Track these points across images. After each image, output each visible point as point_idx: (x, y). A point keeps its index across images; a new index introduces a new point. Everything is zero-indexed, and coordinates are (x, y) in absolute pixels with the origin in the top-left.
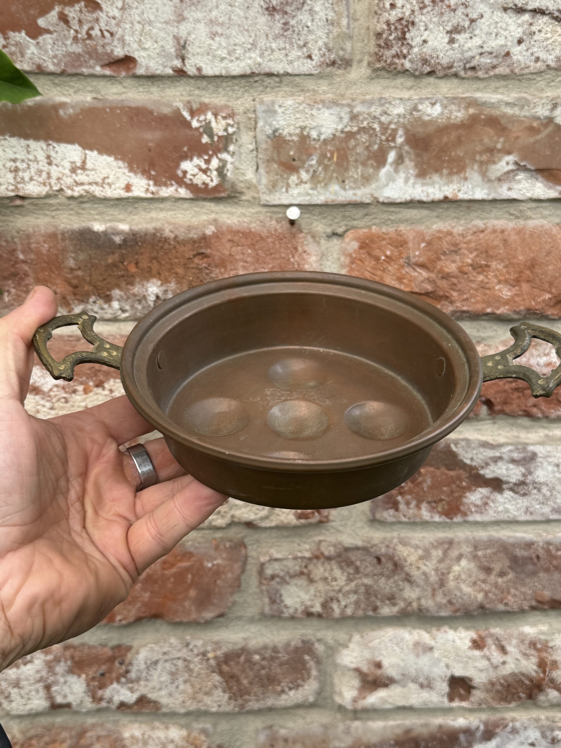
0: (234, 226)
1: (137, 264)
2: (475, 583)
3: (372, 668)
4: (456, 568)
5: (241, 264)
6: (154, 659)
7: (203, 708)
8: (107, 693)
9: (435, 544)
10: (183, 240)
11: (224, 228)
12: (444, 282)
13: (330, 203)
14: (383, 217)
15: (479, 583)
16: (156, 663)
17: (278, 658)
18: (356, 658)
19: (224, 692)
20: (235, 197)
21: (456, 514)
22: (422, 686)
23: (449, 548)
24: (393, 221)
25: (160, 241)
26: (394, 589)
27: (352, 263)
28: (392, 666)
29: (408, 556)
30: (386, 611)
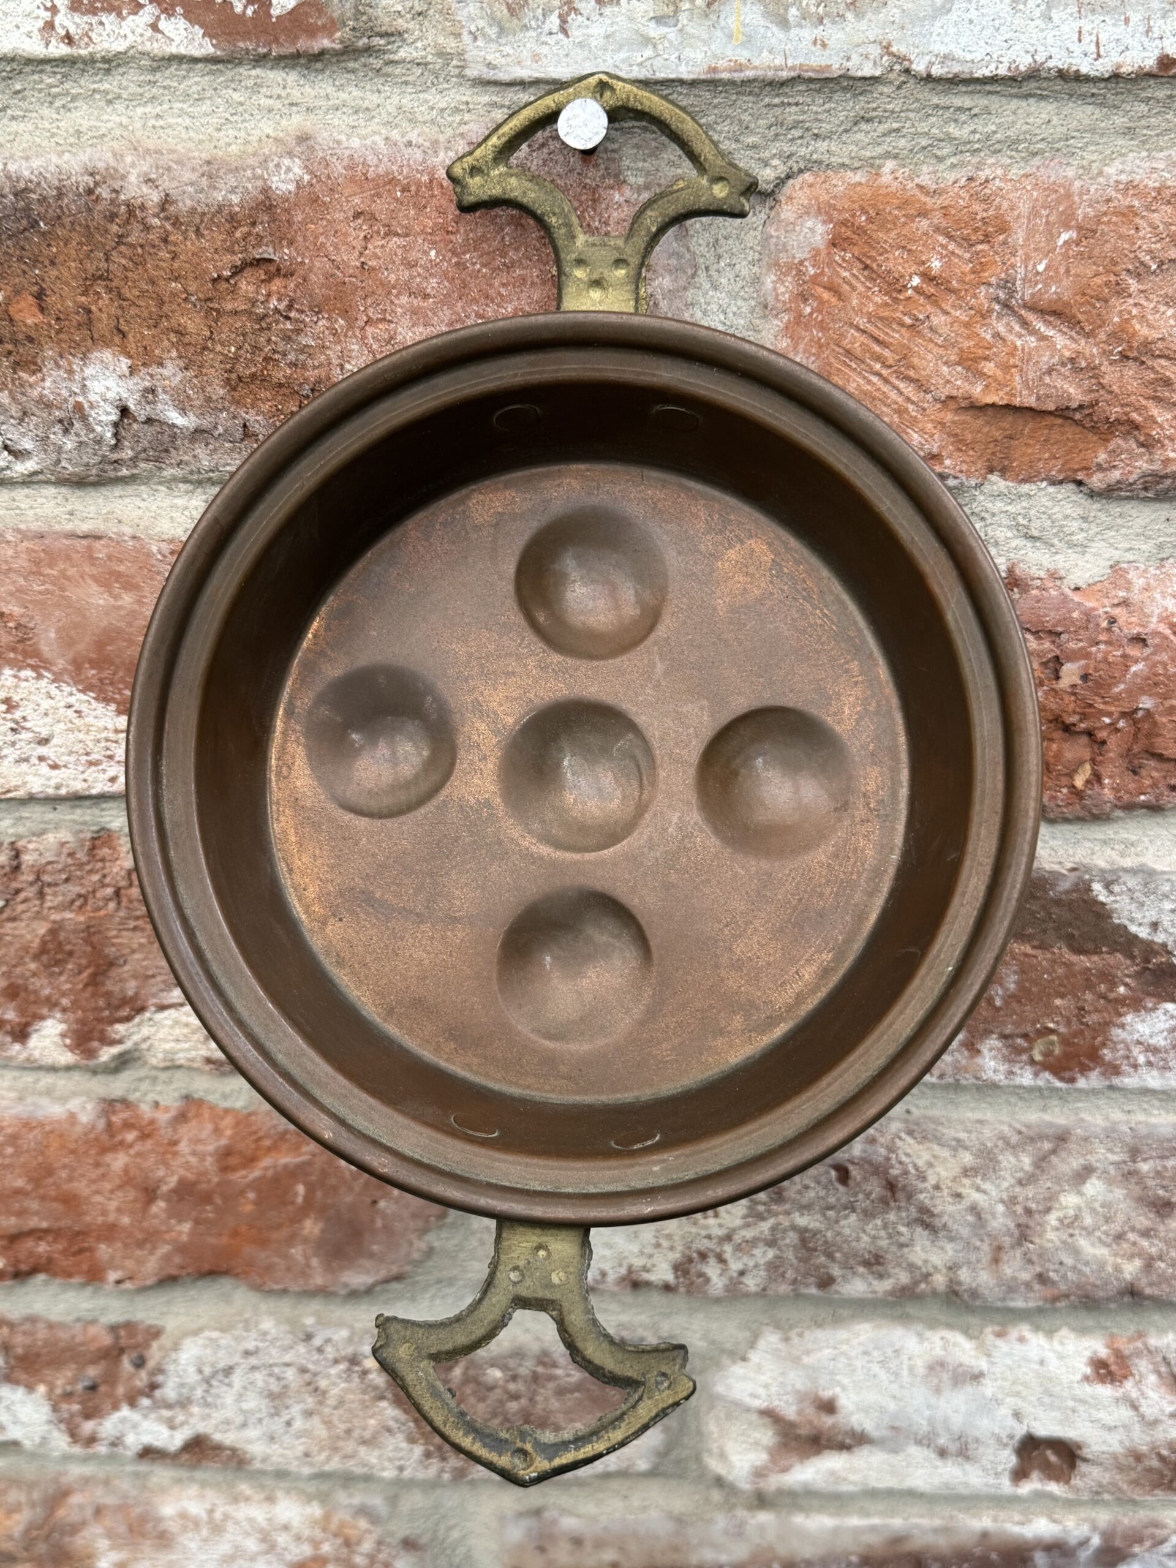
0: (371, 159)
1: (40, 296)
2: (1119, 1237)
3: (810, 1411)
4: (1070, 1200)
5: (404, 299)
6: (222, 1365)
7: (359, 1470)
8: (109, 1426)
9: (1015, 1139)
10: (193, 211)
11: (339, 169)
12: (1130, 371)
13: (725, 76)
14: (923, 127)
15: (1132, 1236)
16: (228, 1371)
17: (551, 1378)
18: (766, 1386)
19: (411, 1440)
20: (368, 50)
21: (1084, 1070)
22: (942, 1453)
23: (1054, 1152)
24: (960, 147)
25: (112, 217)
26: (884, 1243)
27: (804, 297)
28: (866, 1410)
29: (930, 1165)
30: (857, 1286)
